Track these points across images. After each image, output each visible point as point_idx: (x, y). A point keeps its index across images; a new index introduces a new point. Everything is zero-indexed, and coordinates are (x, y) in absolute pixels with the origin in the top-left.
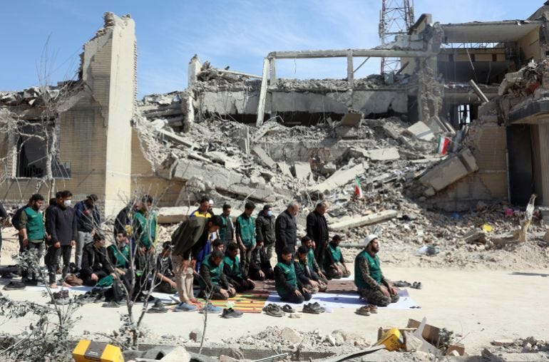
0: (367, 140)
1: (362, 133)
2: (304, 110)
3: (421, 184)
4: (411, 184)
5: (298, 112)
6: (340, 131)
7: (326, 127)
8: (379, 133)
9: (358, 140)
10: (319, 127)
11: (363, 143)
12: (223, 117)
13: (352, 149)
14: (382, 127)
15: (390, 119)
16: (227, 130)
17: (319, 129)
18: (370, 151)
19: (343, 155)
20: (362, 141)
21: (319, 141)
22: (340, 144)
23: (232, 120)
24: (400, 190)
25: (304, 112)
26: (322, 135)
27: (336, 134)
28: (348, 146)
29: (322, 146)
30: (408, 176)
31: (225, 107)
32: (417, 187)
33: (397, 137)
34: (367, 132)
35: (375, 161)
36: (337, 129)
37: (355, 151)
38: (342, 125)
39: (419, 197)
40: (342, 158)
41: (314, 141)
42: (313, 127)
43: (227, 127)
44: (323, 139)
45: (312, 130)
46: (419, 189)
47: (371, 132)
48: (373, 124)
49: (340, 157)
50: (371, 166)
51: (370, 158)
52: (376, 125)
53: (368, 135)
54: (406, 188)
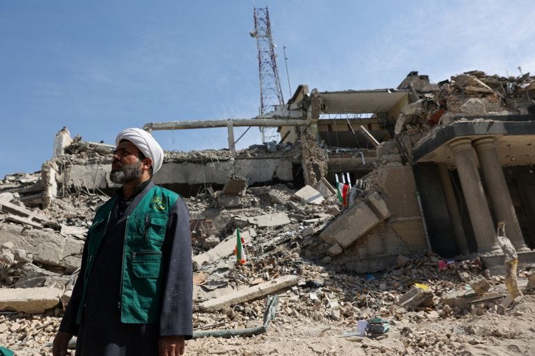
0: (252, 209)
1: (246, 201)
2: (183, 181)
3: (323, 242)
4: (310, 242)
5: (176, 183)
6: (222, 201)
7: (207, 197)
8: (264, 200)
9: (243, 210)
10: (200, 198)
11: (249, 212)
12: (91, 191)
13: (236, 218)
14: (268, 194)
15: (276, 186)
16: (94, 204)
17: (199, 200)
18: (256, 218)
19: (227, 226)
20: (247, 209)
21: (200, 212)
22: (223, 214)
23: (101, 194)
24: (297, 251)
25: (183, 184)
26: (202, 206)
27: (218, 204)
28: (232, 215)
29: (203, 218)
30: (305, 234)
31: (94, 181)
32: (319, 245)
33: (285, 203)
34: (252, 200)
35: (263, 228)
36: (219, 200)
37: (239, 221)
38: (224, 194)
39: (322, 258)
40: (226, 229)
41: (193, 212)
42: (193, 198)
43: (94, 201)
44: (204, 209)
45: (192, 201)
46: (321, 247)
47: (256, 200)
48: (259, 192)
49: (223, 228)
50: (258, 233)
51: (257, 225)
52: (262, 192)
53: (253, 203)
54: (304, 248)
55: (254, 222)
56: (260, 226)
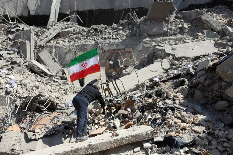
1: (173, 27)
2: (108, 7)
5: (101, 10)
6: (145, 27)
7: (130, 24)
8: (196, 26)
9: (168, 38)
10: (122, 25)
13: (157, 47)
14: (200, 19)
16: (12, 33)
17: (121, 27)
18: (174, 47)
19: (148, 56)
20: (172, 37)
21: (120, 40)
22: (145, 43)
23: (20, 22)
25: (109, 9)
26: (123, 33)
27: (140, 31)
28: (154, 44)
29: (122, 47)
31: (16, 8)
33: (219, 28)
34: (181, 26)
36: (141, 26)
37: (161, 50)
38: (148, 20)
40: (146, 60)
41: (112, 41)
42: (115, 25)
43: (12, 30)
44: (125, 38)
45: (114, 29)
47: (185, 26)
48: (190, 16)
49: (144, 59)
51: (173, 55)
52: (194, 17)
53: (182, 30)
55: (171, 52)
56: (176, 56)
